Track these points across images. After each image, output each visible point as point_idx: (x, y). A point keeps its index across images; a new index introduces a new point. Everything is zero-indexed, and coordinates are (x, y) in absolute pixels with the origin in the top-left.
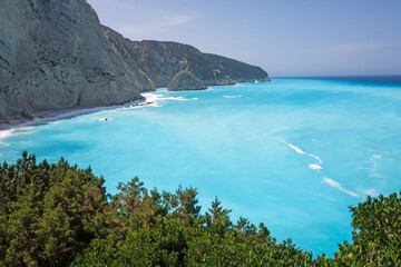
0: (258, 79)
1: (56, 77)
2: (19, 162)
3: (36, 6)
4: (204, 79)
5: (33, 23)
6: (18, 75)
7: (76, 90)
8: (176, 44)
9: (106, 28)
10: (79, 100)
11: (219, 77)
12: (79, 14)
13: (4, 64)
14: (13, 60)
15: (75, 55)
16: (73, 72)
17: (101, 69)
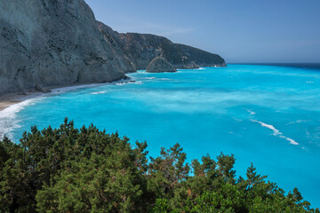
0: (216, 64)
1: (61, 60)
2: (62, 126)
3: (47, 5)
4: (175, 63)
5: (45, 18)
6: (33, 58)
7: (77, 70)
8: (153, 36)
9: (100, 23)
10: (78, 78)
11: (186, 62)
12: (79, 12)
13: (23, 50)
14: (29, 47)
15: (76, 43)
16: (74, 56)
17: (95, 55)
